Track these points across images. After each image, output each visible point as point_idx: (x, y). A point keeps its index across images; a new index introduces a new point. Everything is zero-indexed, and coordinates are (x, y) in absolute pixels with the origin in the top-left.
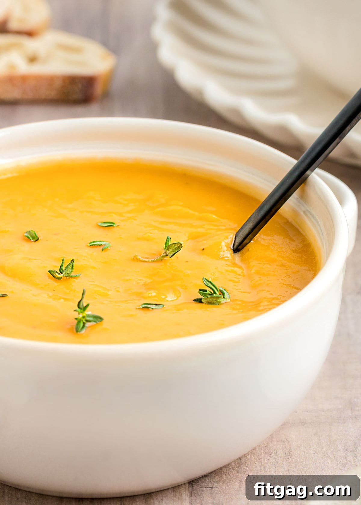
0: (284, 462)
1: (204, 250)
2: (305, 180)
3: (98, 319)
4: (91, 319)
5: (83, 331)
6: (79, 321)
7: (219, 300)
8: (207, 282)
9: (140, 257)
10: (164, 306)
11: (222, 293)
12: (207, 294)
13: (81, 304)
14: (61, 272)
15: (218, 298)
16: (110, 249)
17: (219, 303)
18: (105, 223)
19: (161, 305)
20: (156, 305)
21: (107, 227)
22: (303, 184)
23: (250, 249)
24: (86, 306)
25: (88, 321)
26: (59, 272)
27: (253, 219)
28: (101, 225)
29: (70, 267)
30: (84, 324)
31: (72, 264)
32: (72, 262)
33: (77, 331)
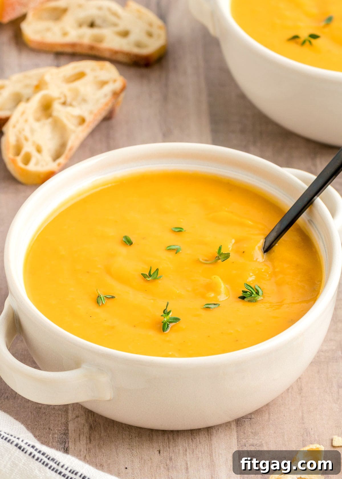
0: (298, 397)
1: (244, 253)
2: (312, 203)
3: (177, 320)
4: (172, 320)
5: (169, 330)
6: (164, 324)
7: (255, 299)
8: (248, 286)
9: (201, 260)
10: (220, 305)
11: (257, 293)
12: (247, 294)
13: (166, 311)
14: (150, 276)
15: (255, 297)
16: (181, 252)
17: (256, 301)
18: (176, 228)
19: (217, 304)
20: (214, 304)
21: (178, 232)
22: (311, 206)
23: (275, 251)
24: (169, 312)
25: (170, 322)
26: (148, 275)
27: (276, 230)
28: (174, 230)
29: (156, 273)
30: (168, 325)
31: (157, 272)
32: (158, 270)
33: (164, 330)
